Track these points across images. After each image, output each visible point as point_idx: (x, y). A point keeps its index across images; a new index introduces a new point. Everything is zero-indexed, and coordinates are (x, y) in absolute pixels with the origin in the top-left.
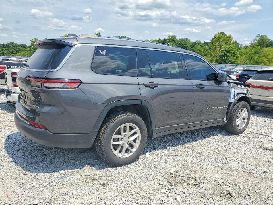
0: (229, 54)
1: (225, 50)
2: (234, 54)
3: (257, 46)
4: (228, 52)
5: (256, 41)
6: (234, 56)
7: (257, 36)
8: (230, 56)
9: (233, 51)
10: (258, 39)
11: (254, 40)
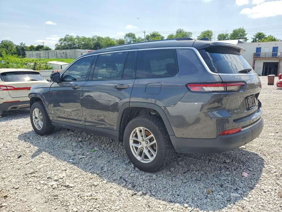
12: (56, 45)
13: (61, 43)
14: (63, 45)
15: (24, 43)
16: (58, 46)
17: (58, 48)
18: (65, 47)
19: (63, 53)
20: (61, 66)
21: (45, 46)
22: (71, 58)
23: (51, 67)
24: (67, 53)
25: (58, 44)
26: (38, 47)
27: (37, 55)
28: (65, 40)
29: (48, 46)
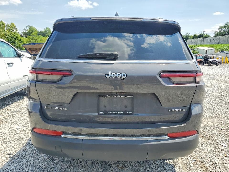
0: (16, 41)
1: (12, 37)
2: (21, 41)
3: (37, 35)
4: (15, 39)
5: (27, 30)
6: (21, 43)
7: (27, 26)
8: (18, 42)
9: (20, 39)
10: (28, 29)
11: (25, 29)
12: (215, 33)
13: (221, 31)
14: (222, 31)
15: (188, 34)
16: (217, 33)
17: (216, 35)
18: (224, 34)
19: (217, 39)
20: (206, 51)
21: (205, 34)
22: (223, 44)
23: (197, 52)
24: (220, 39)
25: (217, 31)
26: (200, 35)
27: (195, 42)
28: (225, 27)
29: (208, 34)
